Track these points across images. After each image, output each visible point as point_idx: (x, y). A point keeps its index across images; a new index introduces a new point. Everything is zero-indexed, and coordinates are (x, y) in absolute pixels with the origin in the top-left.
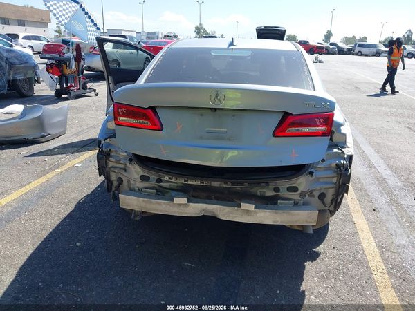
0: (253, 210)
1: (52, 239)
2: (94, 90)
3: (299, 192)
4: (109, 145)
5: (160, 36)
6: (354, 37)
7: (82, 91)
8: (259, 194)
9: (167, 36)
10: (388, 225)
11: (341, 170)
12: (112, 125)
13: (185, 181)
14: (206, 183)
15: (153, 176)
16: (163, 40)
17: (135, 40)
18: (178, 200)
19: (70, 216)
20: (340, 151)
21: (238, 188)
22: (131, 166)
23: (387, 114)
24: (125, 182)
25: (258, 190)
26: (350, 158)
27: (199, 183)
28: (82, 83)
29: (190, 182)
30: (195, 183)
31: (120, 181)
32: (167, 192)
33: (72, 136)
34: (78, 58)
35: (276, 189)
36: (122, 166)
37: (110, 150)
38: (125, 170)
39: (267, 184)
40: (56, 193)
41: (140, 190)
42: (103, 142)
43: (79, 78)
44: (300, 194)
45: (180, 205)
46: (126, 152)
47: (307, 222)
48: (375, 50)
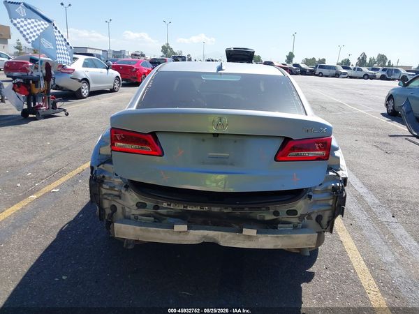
0: (255, 235)
1: (35, 273)
2: (65, 110)
3: (299, 215)
4: (102, 171)
5: (127, 54)
6: (314, 59)
7: (51, 111)
8: (258, 218)
9: (134, 55)
10: (373, 243)
11: (337, 193)
12: (106, 150)
13: (184, 207)
14: (206, 208)
15: (150, 203)
16: (131, 59)
17: (103, 59)
18: (177, 228)
19: (51, 247)
20: (335, 174)
21: (238, 212)
22: (126, 193)
23: (354, 133)
24: (119, 210)
25: (258, 215)
26: (345, 180)
27: (198, 209)
28: (51, 102)
29: (189, 209)
30: (194, 209)
31: (114, 208)
32: (165, 219)
33: (45, 158)
34: (48, 77)
35: (276, 213)
36: (117, 193)
37: (104, 177)
38: (119, 197)
39: (268, 209)
40: (33, 222)
41: (136, 218)
42: (96, 168)
43: (49, 98)
44: (299, 218)
45: (180, 232)
46: (121, 178)
47: (306, 245)
48: (334, 72)
